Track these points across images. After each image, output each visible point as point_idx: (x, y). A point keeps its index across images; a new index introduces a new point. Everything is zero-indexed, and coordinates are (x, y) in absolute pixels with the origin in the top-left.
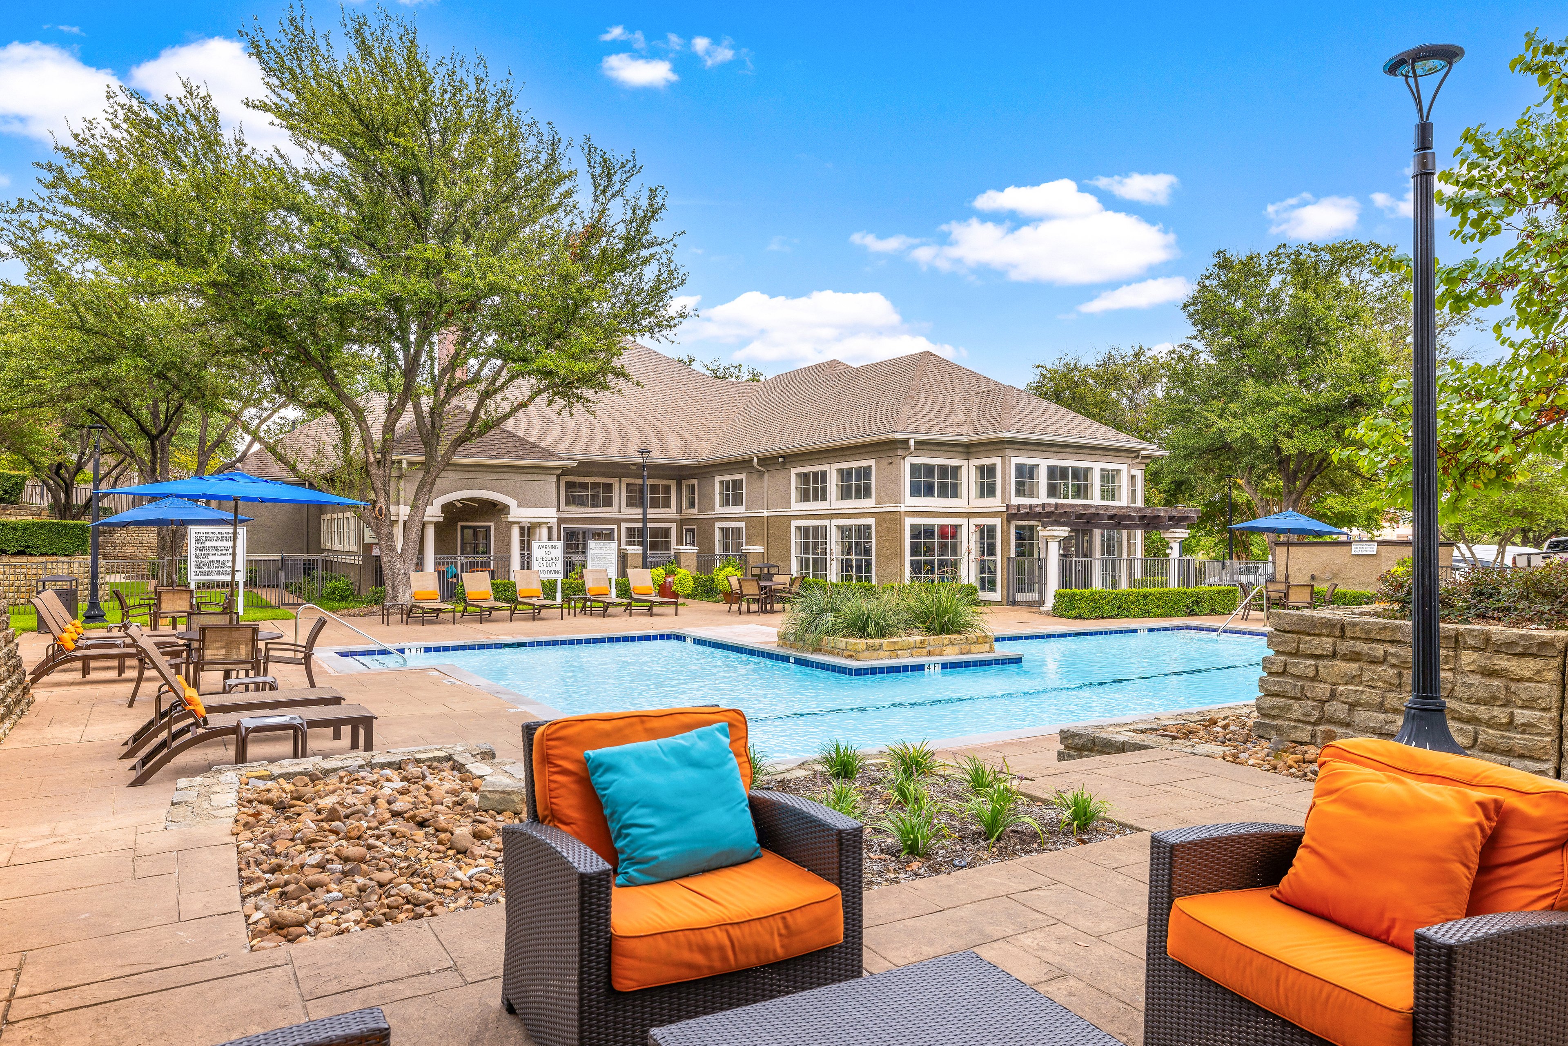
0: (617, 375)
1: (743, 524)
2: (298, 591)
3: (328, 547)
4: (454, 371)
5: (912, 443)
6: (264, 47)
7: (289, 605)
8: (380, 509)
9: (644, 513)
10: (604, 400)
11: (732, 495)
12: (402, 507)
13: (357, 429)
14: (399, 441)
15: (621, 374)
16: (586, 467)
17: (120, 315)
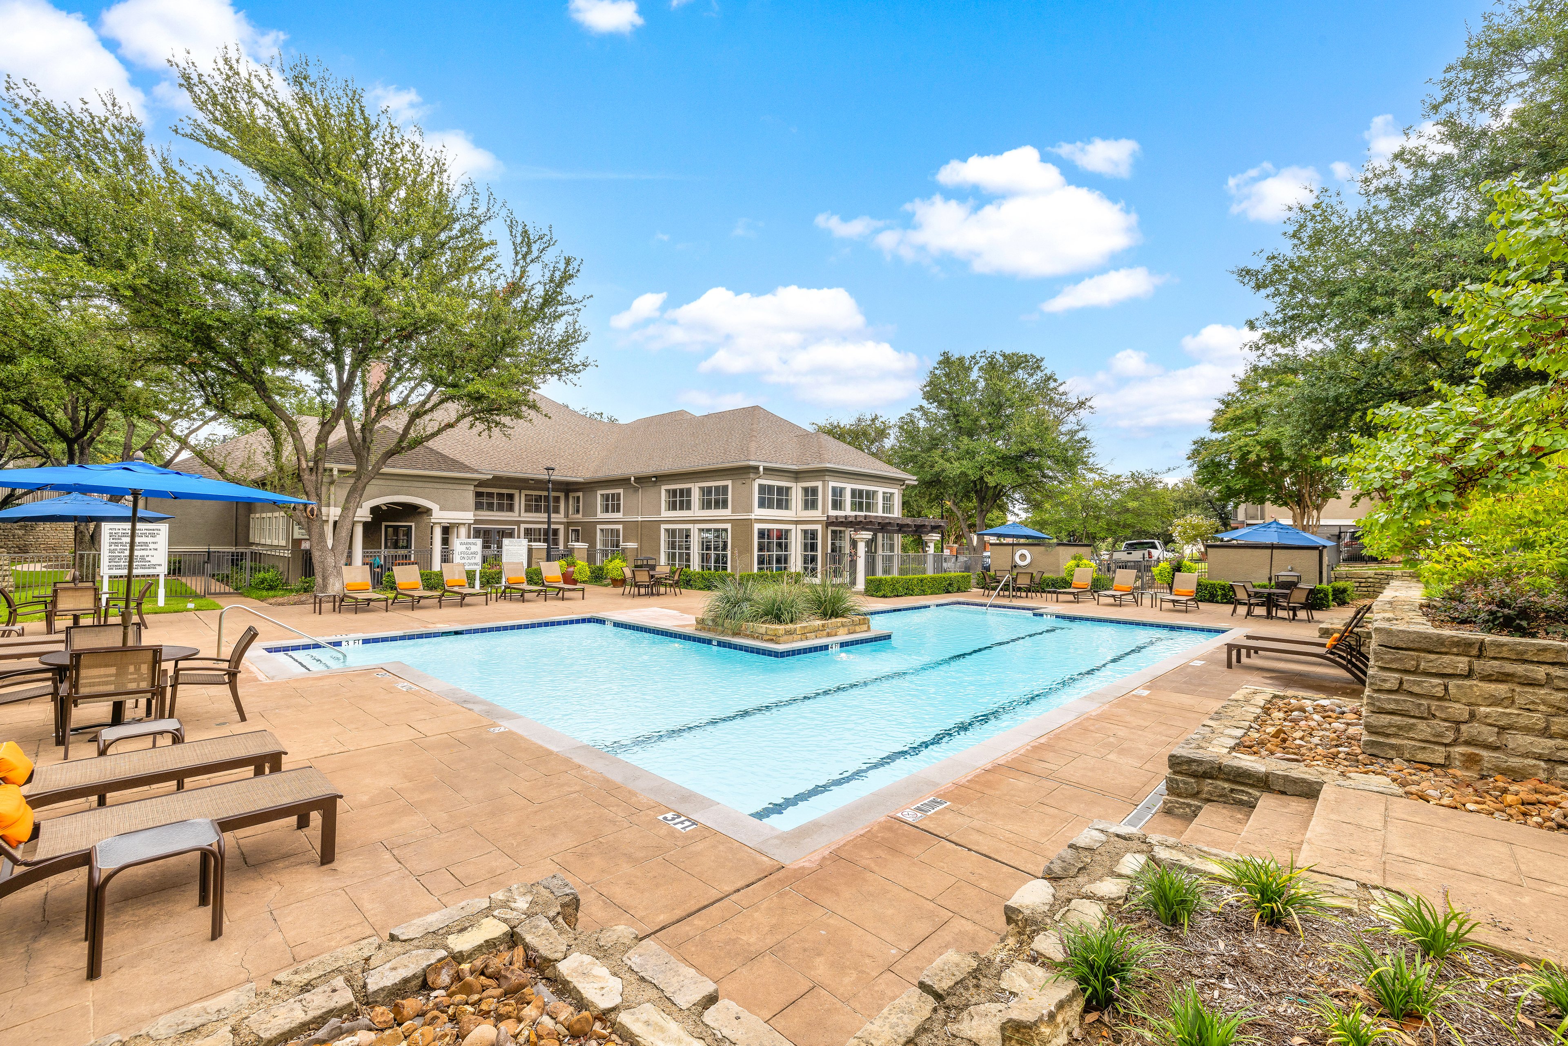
0: (530, 407)
1: (620, 527)
2: (225, 580)
3: (257, 541)
4: (384, 394)
5: (761, 469)
6: (195, 79)
7: (215, 594)
8: (312, 511)
9: (549, 518)
10: (519, 427)
11: (612, 504)
12: (332, 509)
13: (290, 439)
14: (331, 452)
15: (533, 407)
16: (497, 481)
17: (25, 315)
